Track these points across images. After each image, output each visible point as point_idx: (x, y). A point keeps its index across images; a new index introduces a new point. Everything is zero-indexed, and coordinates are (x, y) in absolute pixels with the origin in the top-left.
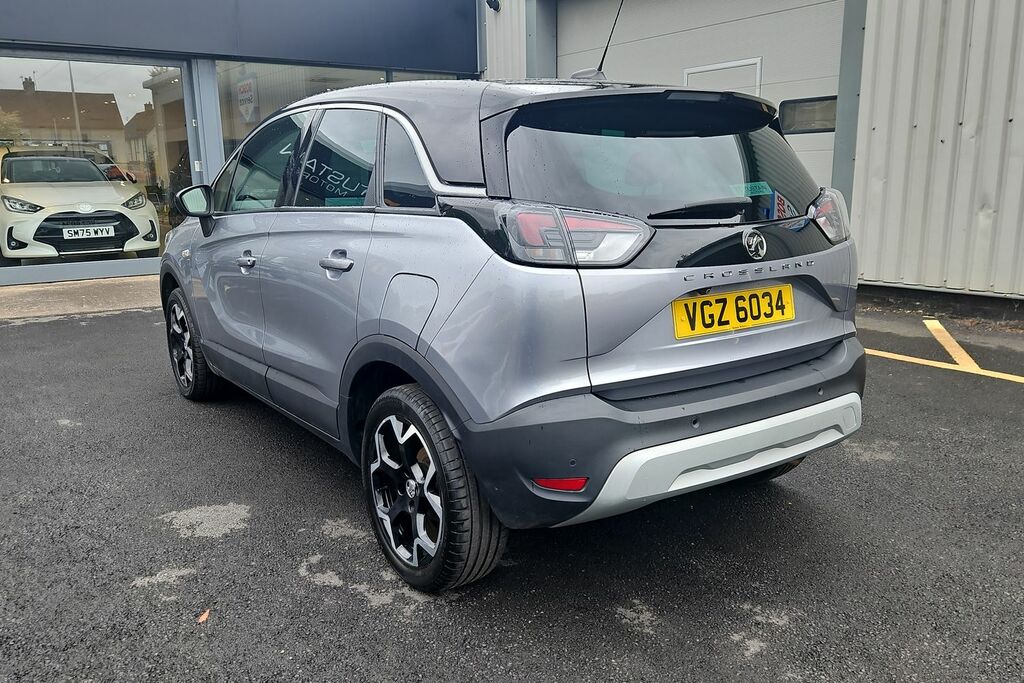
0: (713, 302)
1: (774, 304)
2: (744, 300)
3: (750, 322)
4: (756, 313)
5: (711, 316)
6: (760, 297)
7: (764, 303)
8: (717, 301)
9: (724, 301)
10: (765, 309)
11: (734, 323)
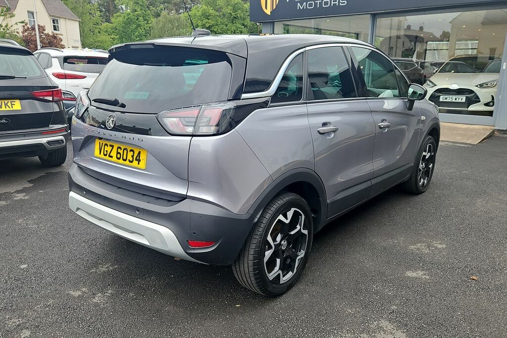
0: (109, 145)
1: (135, 157)
2: (121, 149)
3: (121, 161)
4: (125, 158)
5: (107, 151)
6: (129, 151)
7: (130, 154)
8: (110, 146)
9: (113, 146)
10: (130, 158)
11: (114, 159)
